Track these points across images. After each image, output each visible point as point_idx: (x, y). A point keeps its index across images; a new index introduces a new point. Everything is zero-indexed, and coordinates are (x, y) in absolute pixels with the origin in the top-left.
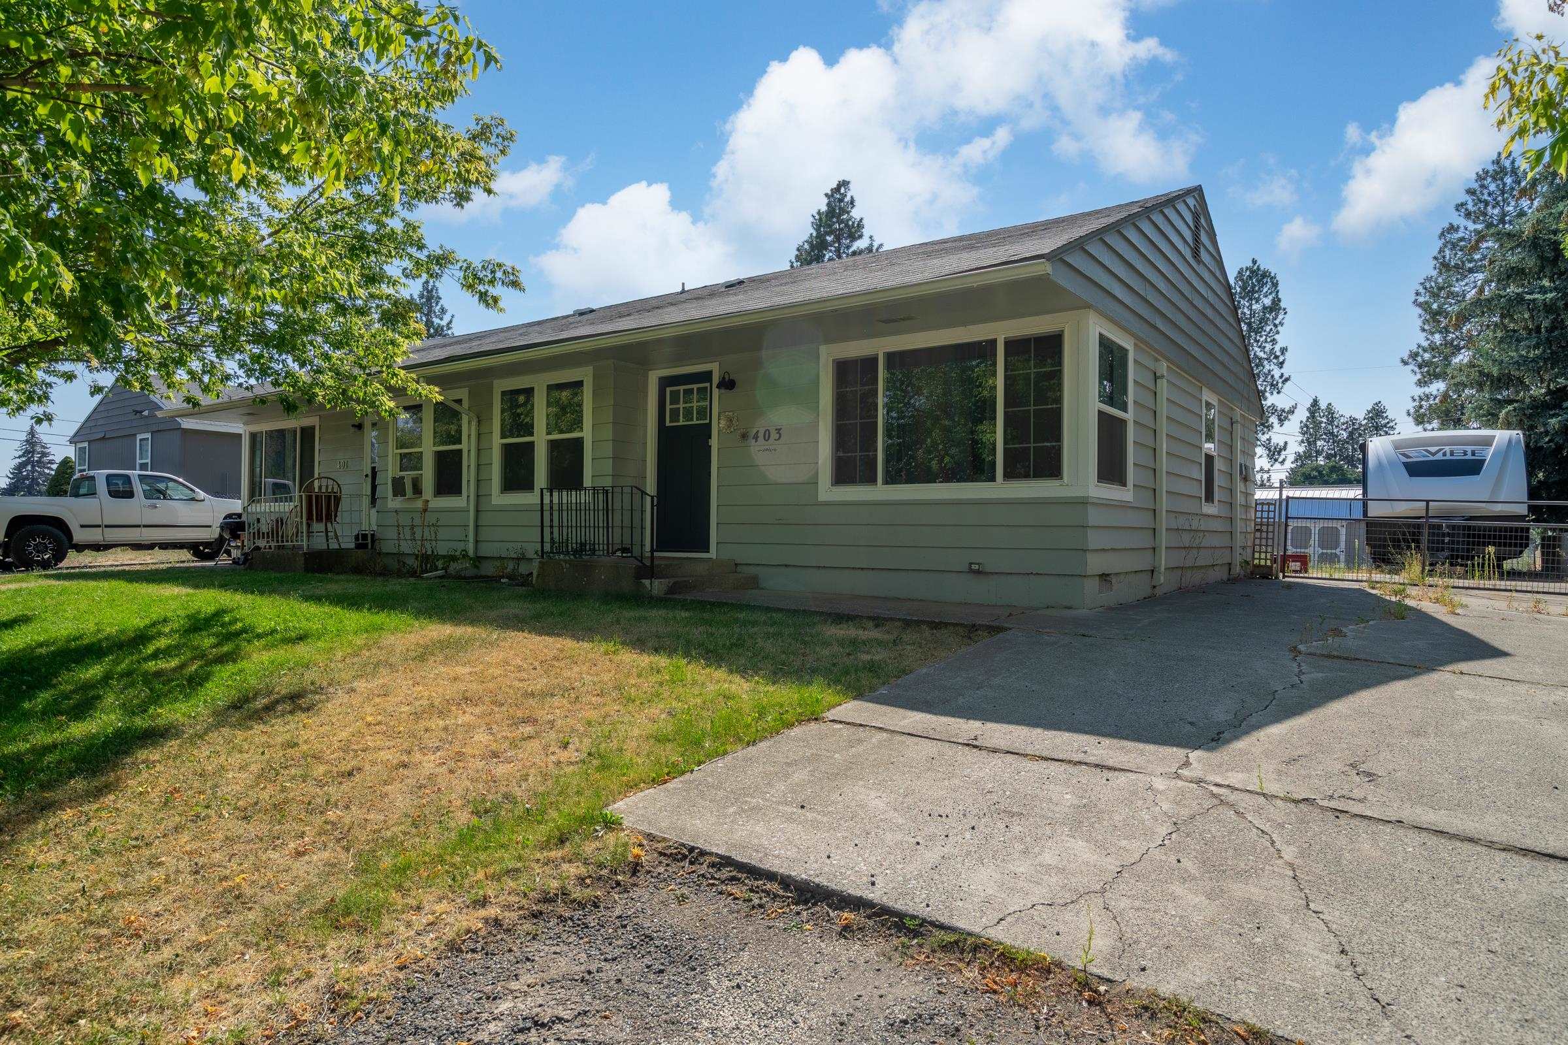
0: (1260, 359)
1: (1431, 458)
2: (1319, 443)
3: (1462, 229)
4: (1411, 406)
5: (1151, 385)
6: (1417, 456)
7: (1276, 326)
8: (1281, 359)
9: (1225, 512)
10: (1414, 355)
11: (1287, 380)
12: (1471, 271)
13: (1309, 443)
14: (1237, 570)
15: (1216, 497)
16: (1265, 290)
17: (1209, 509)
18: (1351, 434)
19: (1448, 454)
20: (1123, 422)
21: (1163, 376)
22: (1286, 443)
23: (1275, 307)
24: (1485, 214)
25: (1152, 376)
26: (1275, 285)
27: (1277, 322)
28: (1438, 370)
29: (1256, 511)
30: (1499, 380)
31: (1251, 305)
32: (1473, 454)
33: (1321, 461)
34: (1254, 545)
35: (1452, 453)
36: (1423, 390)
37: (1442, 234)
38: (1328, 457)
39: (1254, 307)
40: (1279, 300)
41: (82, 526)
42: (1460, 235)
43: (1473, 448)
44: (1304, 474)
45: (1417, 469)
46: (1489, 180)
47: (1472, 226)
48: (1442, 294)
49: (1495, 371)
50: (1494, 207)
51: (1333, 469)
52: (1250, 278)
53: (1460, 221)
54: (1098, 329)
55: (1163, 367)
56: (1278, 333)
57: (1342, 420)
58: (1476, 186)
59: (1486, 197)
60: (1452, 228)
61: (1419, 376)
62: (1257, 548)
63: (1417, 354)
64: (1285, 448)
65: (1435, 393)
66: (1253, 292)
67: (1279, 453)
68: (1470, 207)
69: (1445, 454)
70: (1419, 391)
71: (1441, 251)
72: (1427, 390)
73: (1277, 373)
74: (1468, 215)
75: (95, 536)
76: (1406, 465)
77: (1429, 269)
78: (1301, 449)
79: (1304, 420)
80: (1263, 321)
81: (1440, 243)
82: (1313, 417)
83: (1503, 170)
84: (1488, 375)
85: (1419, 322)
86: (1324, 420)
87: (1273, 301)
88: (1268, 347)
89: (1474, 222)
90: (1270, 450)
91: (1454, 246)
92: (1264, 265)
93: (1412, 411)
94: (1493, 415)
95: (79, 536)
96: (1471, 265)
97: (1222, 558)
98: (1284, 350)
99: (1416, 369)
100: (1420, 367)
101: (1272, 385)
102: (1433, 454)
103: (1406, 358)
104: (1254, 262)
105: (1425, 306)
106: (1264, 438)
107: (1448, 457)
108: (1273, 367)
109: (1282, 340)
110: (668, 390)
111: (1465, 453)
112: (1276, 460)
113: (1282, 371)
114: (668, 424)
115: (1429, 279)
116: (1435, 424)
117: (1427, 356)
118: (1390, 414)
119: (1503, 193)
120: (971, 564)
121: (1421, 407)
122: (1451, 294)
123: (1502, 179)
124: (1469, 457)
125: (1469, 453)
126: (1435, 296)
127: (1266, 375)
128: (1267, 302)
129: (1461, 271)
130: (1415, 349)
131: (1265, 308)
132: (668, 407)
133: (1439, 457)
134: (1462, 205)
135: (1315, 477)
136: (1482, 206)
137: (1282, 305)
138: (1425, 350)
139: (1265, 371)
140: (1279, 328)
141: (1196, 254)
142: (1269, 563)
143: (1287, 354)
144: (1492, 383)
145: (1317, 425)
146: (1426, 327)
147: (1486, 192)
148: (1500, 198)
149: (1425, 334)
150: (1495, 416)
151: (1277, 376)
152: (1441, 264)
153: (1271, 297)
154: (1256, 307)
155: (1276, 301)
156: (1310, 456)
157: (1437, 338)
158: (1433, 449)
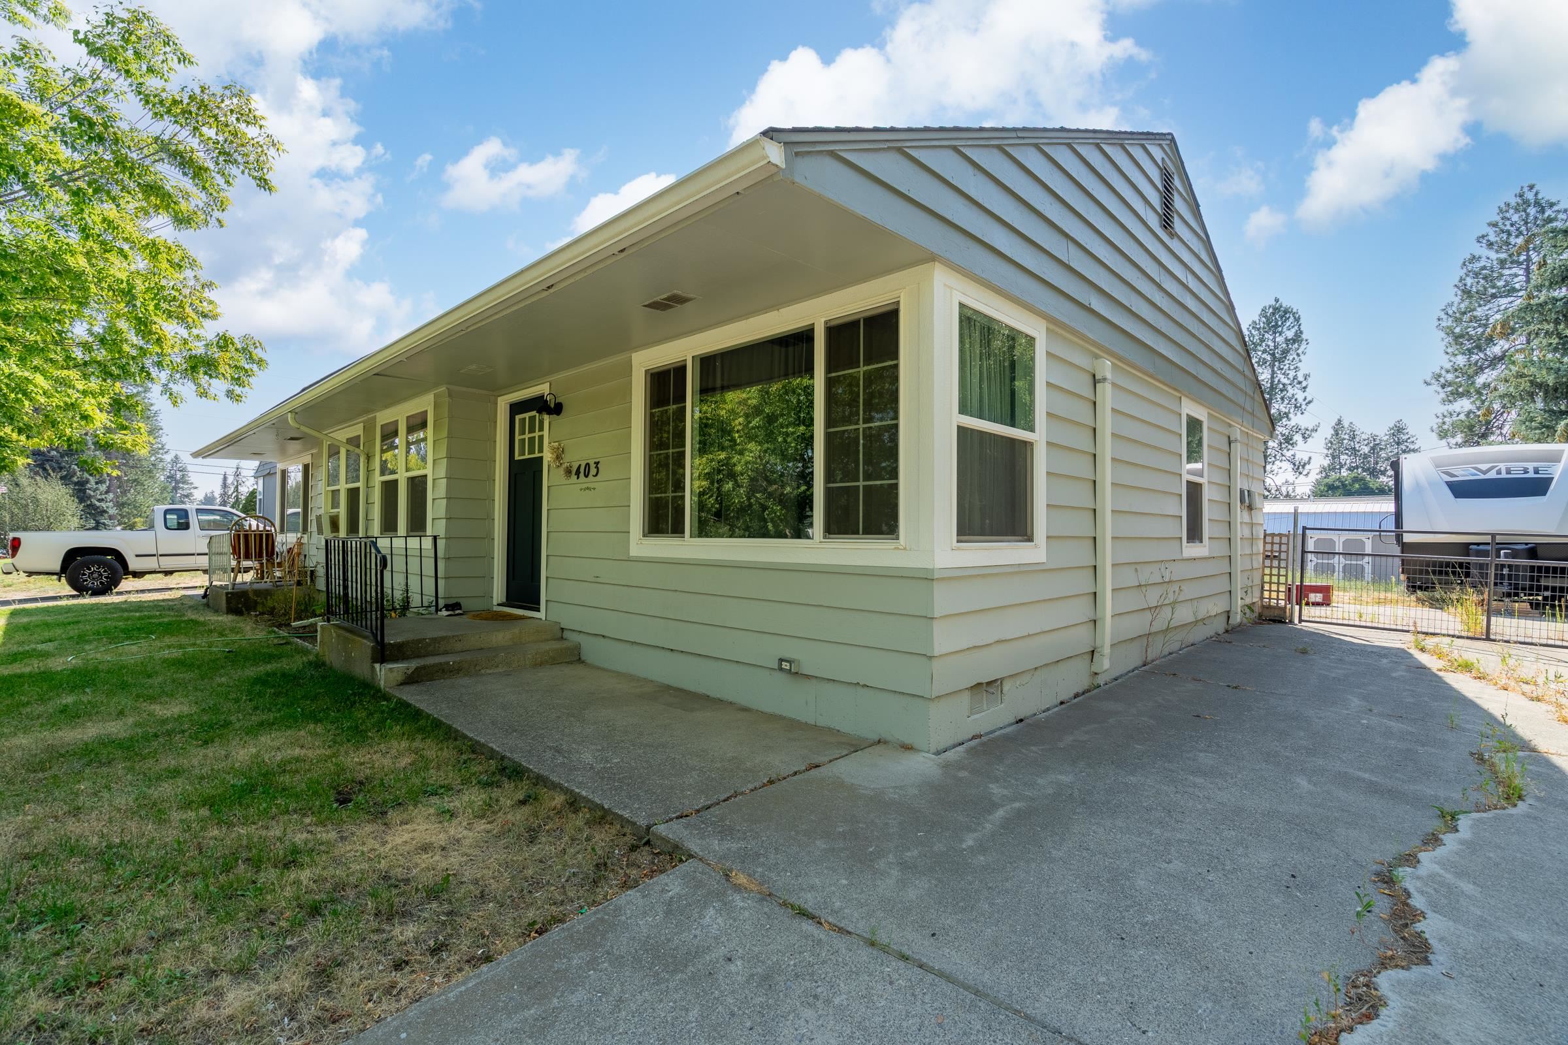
0: (1284, 385)
1: (1482, 477)
2: (1342, 457)
3: (1484, 259)
4: (1434, 422)
5: (1087, 392)
6: (1464, 474)
7: (1298, 355)
8: (1304, 384)
9: (1221, 549)
10: (1437, 377)
11: (1310, 402)
12: (1494, 296)
13: (1334, 457)
14: (1237, 618)
15: (1206, 533)
16: (1288, 324)
17: (1192, 550)
18: (1373, 449)
19: (1504, 471)
20: (1027, 446)
21: (1104, 379)
22: (1310, 458)
23: (1297, 339)
24: (1508, 243)
25: (1089, 380)
26: (1297, 320)
27: (1300, 351)
28: (1461, 390)
29: (1265, 543)
30: (1556, 390)
31: (1275, 338)
32: (1536, 471)
33: (1344, 473)
34: (1263, 583)
35: (1508, 472)
36: (1446, 407)
37: (1464, 264)
38: (1351, 469)
39: (1277, 340)
40: (1301, 332)
41: (137, 556)
42: (1482, 263)
43: (1536, 464)
44: (1327, 485)
45: (1462, 490)
46: (1512, 211)
47: (1493, 255)
48: (1466, 318)
49: (1551, 380)
50: (1517, 237)
51: (1356, 480)
52: (1273, 314)
53: (1483, 251)
54: (958, 297)
55: (1106, 367)
56: (1300, 361)
57: (1364, 436)
58: (1498, 218)
59: (1508, 227)
60: (1474, 259)
61: (1443, 395)
62: (1267, 587)
63: (1440, 376)
64: (1309, 462)
65: (1458, 410)
66: (1276, 326)
67: (1304, 466)
68: (1492, 238)
69: (1499, 472)
70: (1444, 409)
71: (1461, 280)
72: (1451, 407)
73: (1300, 396)
74: (1490, 245)
75: (151, 564)
76: (1450, 485)
77: (1451, 296)
78: (1326, 462)
79: (1329, 437)
80: (1285, 352)
81: (1462, 272)
82: (1337, 434)
83: (1527, 203)
84: (1540, 386)
85: (1442, 346)
86: (1347, 437)
87: (1296, 334)
88: (1292, 374)
89: (1497, 252)
90: (1294, 465)
91: (1476, 275)
92: (1285, 303)
93: (1435, 427)
94: (1547, 427)
95: (134, 564)
96: (1494, 291)
97: (1215, 607)
98: (1306, 377)
99: (1439, 389)
100: (1443, 386)
101: (1296, 407)
102: (1485, 473)
103: (1428, 380)
104: (1277, 300)
105: (1450, 332)
106: (1288, 454)
107: (1504, 475)
108: (1296, 391)
109: (1304, 368)
110: (518, 418)
111: (1526, 472)
112: (1300, 473)
113: (1305, 394)
114: (517, 457)
115: (1451, 305)
116: (1459, 438)
117: (1450, 377)
118: (1411, 430)
119: (1526, 223)
120: (781, 660)
121: (1444, 423)
122: (1474, 319)
123: (1525, 211)
124: (1531, 475)
125: (1531, 470)
126: (1458, 321)
127: (1290, 399)
128: (1290, 334)
129: (1485, 297)
130: (1438, 371)
131: (1287, 340)
132: (517, 438)
133: (1492, 475)
134: (1483, 237)
135: (1338, 487)
136: (1505, 236)
137: (1304, 336)
138: (1448, 371)
139: (1289, 394)
140: (1302, 357)
141: (1167, 224)
142: (1282, 603)
143: (1309, 379)
144: (1546, 393)
145: (1341, 441)
146: (1449, 350)
147: (1508, 223)
148: (1523, 228)
149: (1448, 357)
150: (1551, 429)
151: (1300, 400)
152: (1463, 291)
153: (1293, 330)
154: (1279, 339)
155: (1298, 334)
156: (1334, 469)
157: (1461, 360)
158: (1484, 467)
